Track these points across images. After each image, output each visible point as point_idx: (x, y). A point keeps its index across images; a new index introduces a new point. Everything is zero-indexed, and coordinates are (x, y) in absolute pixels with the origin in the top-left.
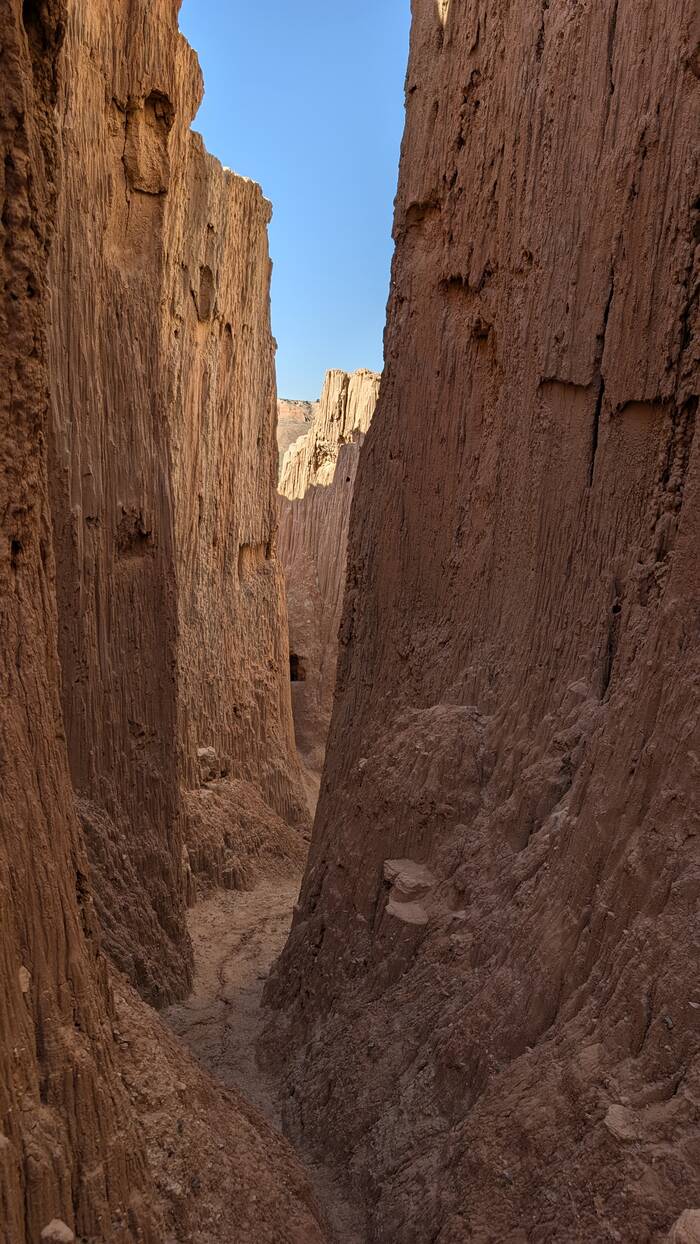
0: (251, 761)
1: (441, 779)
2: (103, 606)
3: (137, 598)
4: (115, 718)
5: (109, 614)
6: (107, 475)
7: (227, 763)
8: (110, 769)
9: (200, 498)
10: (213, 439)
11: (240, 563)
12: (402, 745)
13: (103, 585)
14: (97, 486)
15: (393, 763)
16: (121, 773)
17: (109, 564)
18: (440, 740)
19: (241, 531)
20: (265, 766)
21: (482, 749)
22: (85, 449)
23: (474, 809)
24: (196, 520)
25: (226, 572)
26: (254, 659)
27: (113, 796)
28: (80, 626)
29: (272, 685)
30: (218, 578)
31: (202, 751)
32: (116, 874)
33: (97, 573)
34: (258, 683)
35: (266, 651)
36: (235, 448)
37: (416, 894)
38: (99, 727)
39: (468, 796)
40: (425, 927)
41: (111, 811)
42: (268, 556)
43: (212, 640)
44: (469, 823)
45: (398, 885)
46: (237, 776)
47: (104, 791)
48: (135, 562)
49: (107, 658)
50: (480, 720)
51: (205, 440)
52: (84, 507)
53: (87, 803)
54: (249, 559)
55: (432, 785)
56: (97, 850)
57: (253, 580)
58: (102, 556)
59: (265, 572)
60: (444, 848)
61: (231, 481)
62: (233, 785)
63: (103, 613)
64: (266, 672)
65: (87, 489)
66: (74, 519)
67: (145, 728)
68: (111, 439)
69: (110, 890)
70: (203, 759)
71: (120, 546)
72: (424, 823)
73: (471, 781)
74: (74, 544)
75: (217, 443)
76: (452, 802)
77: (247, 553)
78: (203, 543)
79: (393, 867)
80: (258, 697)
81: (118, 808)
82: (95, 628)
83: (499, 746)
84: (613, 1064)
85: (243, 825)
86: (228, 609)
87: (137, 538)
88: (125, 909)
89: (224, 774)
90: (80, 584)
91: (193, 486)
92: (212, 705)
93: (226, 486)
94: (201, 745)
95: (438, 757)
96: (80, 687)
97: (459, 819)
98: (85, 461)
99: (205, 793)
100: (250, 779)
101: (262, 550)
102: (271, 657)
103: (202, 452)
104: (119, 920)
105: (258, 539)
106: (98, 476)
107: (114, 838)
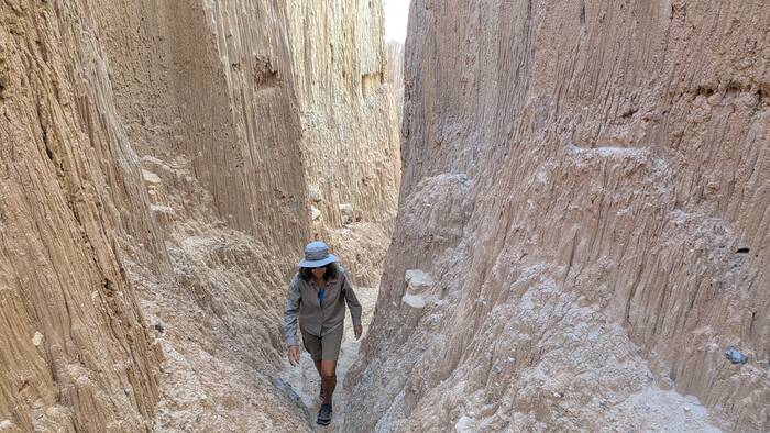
0: (375, 212)
1: (437, 219)
2: (249, 120)
3: (272, 114)
4: (264, 188)
5: (254, 124)
6: (244, 36)
7: (360, 213)
8: (264, 218)
9: (331, 46)
10: (337, 5)
11: (363, 87)
12: (418, 200)
13: (248, 107)
14: (237, 42)
15: (412, 212)
16: (271, 221)
17: (251, 93)
18: (437, 196)
19: (363, 66)
20: (385, 215)
21: (465, 201)
22: (226, 19)
23: (458, 238)
24: (330, 61)
25: (354, 94)
26: (375, 149)
27: (267, 234)
28: (235, 132)
29: (387, 165)
30: (348, 98)
31: (342, 206)
32: (269, 278)
33: (243, 98)
34: (378, 164)
35: (383, 143)
36: (354, 10)
37: (420, 289)
38: (254, 193)
39: (455, 230)
40: (423, 310)
41: (266, 243)
42: (382, 82)
43: (345, 137)
44: (455, 247)
45: (410, 286)
46: (367, 220)
47: (260, 231)
48: (269, 91)
49: (256, 151)
50: (467, 183)
51: (331, 6)
52: (230, 56)
53: (250, 238)
54: (369, 83)
55: (432, 224)
56: (256, 265)
57: (372, 97)
58: (246, 89)
59: (380, 92)
60: (438, 263)
61: (353, 32)
62: (364, 226)
63: (250, 124)
64: (383, 157)
65: (230, 45)
66: (223, 65)
67: (285, 193)
68: (244, 11)
69: (264, 287)
70: (343, 211)
71: (257, 81)
72: (427, 248)
73: (456, 222)
74: (225, 81)
75: (340, 8)
76: (445, 234)
77: (367, 80)
78: (335, 76)
79: (410, 273)
80: (378, 172)
81: (271, 240)
82: (245, 132)
83: (475, 199)
84: (470, 393)
85: (370, 249)
86: (357, 118)
87: (267, 75)
88: (274, 298)
89: (358, 220)
90: (232, 106)
91: (326, 38)
92: (347, 178)
93: (349, 36)
94: (341, 203)
95: (436, 207)
96: (239, 170)
97: (447, 245)
98: (227, 27)
99: (345, 231)
100: (375, 222)
101: (378, 77)
102: (387, 147)
103: (330, 16)
104: (270, 304)
105: (374, 71)
106: (237, 37)
107: (266, 257)
